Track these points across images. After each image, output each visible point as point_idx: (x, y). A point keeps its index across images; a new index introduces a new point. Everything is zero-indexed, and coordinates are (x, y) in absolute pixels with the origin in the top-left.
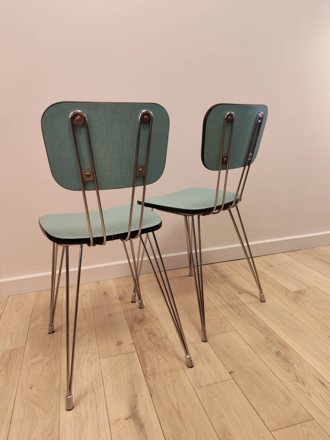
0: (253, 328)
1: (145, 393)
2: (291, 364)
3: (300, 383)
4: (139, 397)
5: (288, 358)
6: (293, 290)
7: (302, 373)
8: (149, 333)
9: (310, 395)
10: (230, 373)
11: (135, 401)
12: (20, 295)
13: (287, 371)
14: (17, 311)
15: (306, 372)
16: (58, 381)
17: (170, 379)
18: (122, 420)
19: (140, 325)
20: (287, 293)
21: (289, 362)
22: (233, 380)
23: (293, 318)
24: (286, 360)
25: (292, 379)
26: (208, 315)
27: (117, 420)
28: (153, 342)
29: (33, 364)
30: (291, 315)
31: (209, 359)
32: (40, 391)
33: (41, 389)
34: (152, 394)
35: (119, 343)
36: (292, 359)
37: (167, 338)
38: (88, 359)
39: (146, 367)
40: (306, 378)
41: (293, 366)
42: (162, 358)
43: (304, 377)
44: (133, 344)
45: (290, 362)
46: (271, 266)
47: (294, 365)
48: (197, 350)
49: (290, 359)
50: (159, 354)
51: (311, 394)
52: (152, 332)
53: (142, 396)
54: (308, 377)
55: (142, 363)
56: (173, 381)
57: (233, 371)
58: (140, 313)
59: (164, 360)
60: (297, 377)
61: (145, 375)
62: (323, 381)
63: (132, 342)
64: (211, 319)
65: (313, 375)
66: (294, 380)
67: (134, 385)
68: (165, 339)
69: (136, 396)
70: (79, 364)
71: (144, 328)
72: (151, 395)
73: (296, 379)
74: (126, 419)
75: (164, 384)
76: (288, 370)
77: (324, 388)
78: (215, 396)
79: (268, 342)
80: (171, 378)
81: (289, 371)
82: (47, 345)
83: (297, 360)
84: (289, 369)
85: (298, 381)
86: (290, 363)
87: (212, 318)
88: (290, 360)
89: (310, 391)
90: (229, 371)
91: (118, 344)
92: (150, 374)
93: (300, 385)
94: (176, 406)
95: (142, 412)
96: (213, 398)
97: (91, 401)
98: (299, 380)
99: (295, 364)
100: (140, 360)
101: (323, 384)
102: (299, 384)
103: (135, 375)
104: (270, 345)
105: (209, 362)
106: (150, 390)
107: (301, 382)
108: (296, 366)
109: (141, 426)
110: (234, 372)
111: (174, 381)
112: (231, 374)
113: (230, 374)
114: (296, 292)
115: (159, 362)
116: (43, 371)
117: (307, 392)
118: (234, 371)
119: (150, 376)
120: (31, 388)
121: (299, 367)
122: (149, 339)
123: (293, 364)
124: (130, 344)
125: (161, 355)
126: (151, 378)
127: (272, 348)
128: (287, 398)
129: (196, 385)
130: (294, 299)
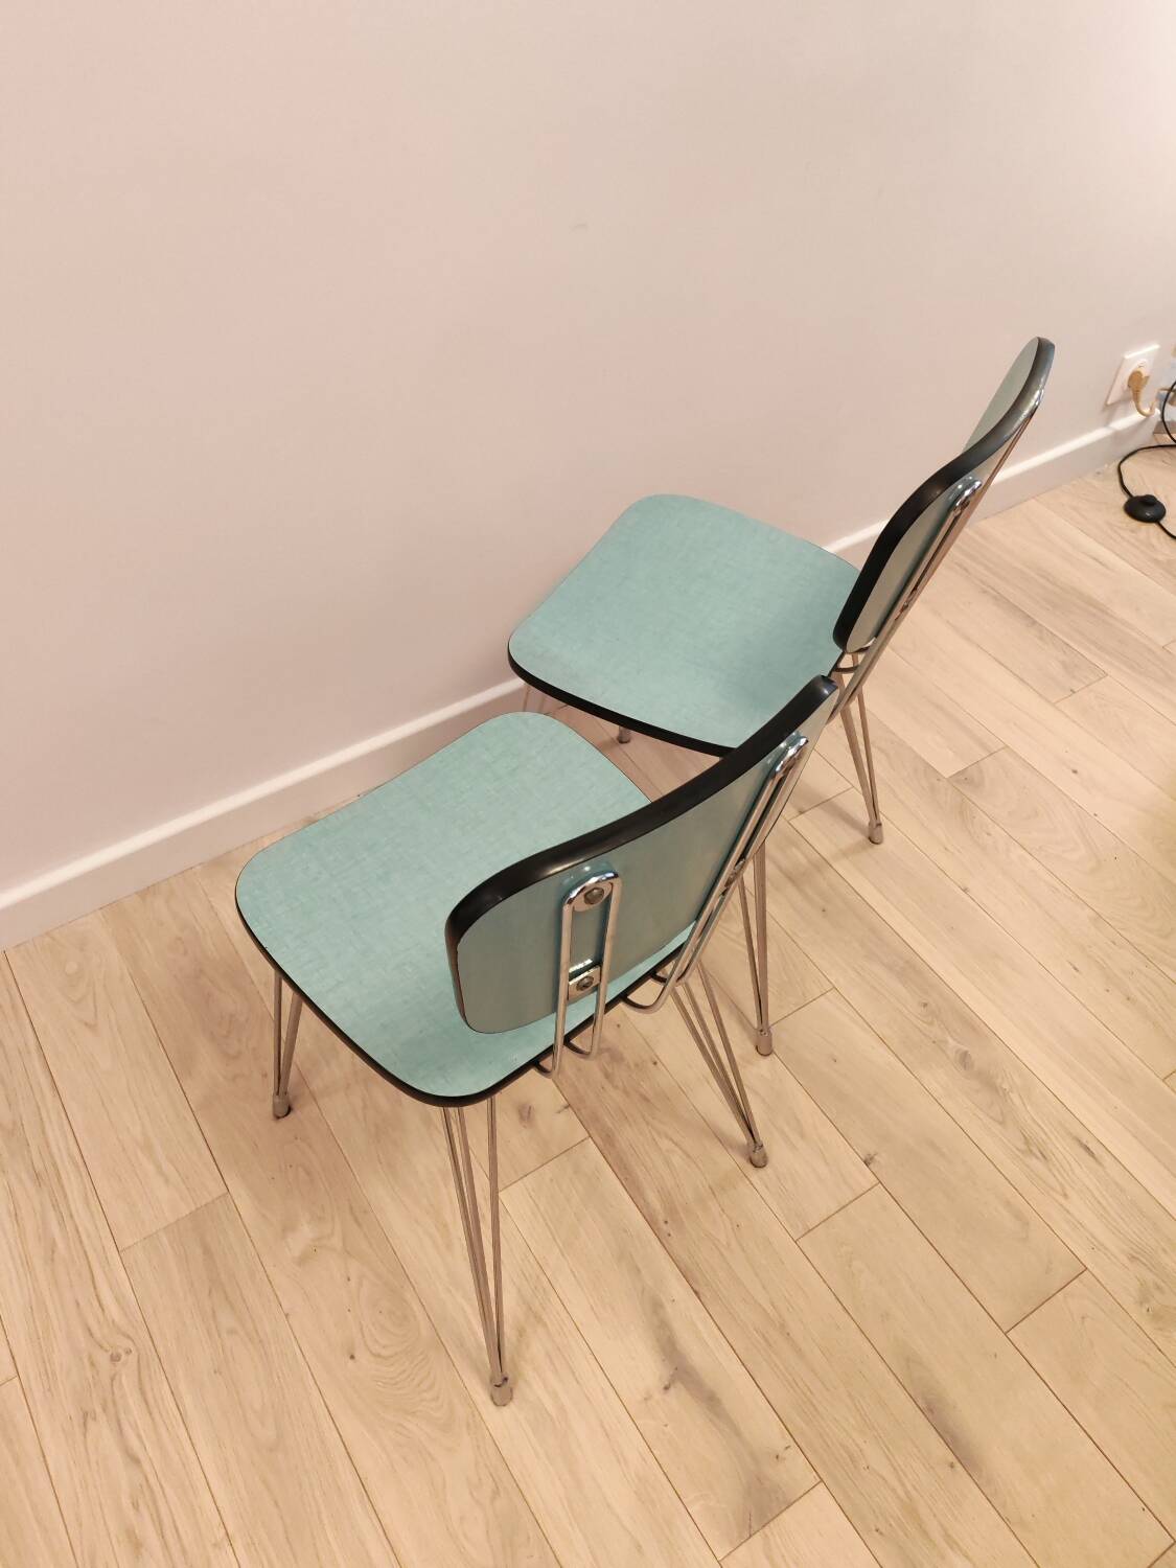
1: (677, 1289)
2: (1005, 1094)
3: (1037, 1158)
4: (669, 1308)
5: (991, 1073)
6: (946, 772)
7: (1034, 1120)
9: (1065, 1196)
10: (867, 1163)
11: (662, 1323)
13: (1001, 1124)
16: (416, 1306)
17: (723, 1221)
18: (657, 1396)
20: (932, 789)
21: (997, 1091)
22: (880, 1184)
23: (971, 902)
24: (990, 1084)
25: (1014, 1149)
27: (645, 1400)
28: (620, 1086)
29: (300, 1261)
30: (965, 891)
31: (798, 1122)
32: (386, 1358)
33: (384, 1353)
34: (697, 1288)
35: (525, 1114)
37: (659, 1063)
39: (641, 1193)
40: (1048, 1135)
41: (1009, 1100)
42: (673, 1146)
43: (1044, 1137)
44: (566, 1107)
45: (999, 1087)
47: (1011, 1095)
49: (997, 1077)
50: (659, 1135)
51: (1069, 1191)
53: (673, 1301)
54: (1051, 1132)
55: (626, 1177)
56: (733, 1229)
57: (872, 1154)
59: (680, 1152)
60: (1027, 1141)
61: (651, 1222)
62: (1085, 1138)
63: (564, 1102)
65: (1059, 1123)
66: (1022, 1152)
67: (637, 1268)
68: (651, 1065)
69: (657, 1306)
70: (445, 1226)
72: (696, 1293)
73: (1024, 1147)
74: (666, 1389)
75: (714, 1244)
76: (1000, 1119)
77: (1092, 1162)
78: (853, 1253)
79: (929, 1019)
80: (724, 1216)
81: (1004, 1123)
82: (301, 1170)
84: (1002, 1113)
85: (1031, 1151)
86: (1001, 1094)
88: (999, 1080)
89: (1063, 1182)
90: (860, 1154)
91: (522, 1118)
92: (664, 1218)
93: (1035, 1163)
94: (770, 1309)
95: (696, 1356)
96: (850, 1260)
97: (548, 1356)
98: (1032, 1148)
99: (1011, 1090)
100: (616, 1167)
101: (1087, 1149)
102: (1035, 1161)
103: (626, 1232)
104: (936, 1031)
105: (803, 1136)
106: (686, 1274)
107: (1039, 1156)
108: (1015, 1097)
109: (710, 1401)
110: (876, 1158)
111: (735, 1227)
112: (871, 1166)
113: (867, 1165)
114: (957, 778)
115: (668, 1163)
116: (349, 1280)
117: (1058, 1187)
118: (875, 1155)
119: (668, 1226)
120: (352, 1357)
121: (1024, 1104)
122: (607, 1076)
123: (1008, 1094)
124: (559, 1108)
125: (667, 1137)
126: (672, 1233)
127: (946, 1042)
128: (1018, 1216)
129: (798, 1226)
130: (958, 816)
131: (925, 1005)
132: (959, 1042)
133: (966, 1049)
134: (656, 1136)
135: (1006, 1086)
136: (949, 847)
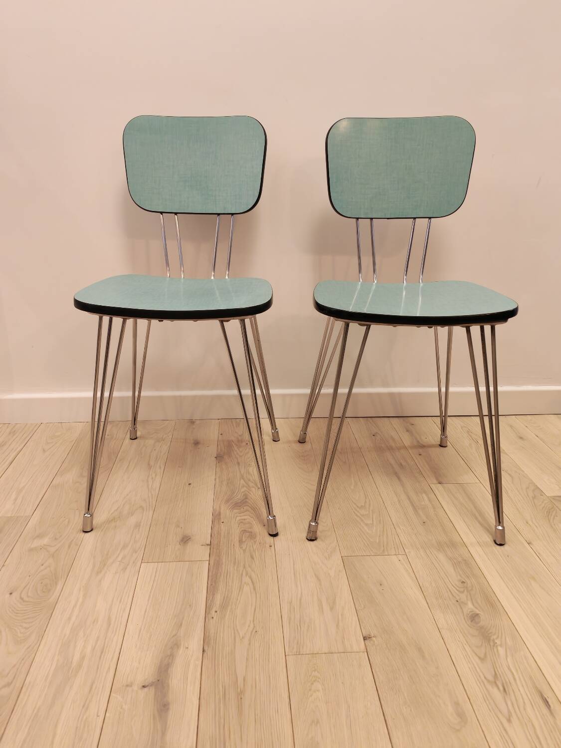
0: (441, 557)
1: (194, 644)
2: (494, 646)
3: (498, 688)
4: (181, 651)
5: (490, 631)
6: (549, 494)
7: (509, 668)
8: (245, 531)
9: (509, 721)
10: (365, 639)
11: (171, 655)
12: (60, 424)
13: (480, 658)
14: (44, 451)
15: (519, 670)
16: (59, 587)
17: (249, 626)
18: (135, 688)
19: (234, 511)
20: (534, 497)
21: (489, 641)
22: (366, 653)
23: (531, 550)
24: (486, 636)
25: (483, 677)
26: (363, 515)
27: (127, 686)
28: (244, 548)
29: (31, 550)
30: (528, 544)
31: (334, 602)
32: (24, 601)
33: (26, 599)
34: (206, 648)
35: (185, 540)
36: (498, 636)
37: (273, 547)
38: (122, 558)
39: (214, 594)
40: (515, 679)
41: (495, 650)
42: (250, 582)
43: (511, 679)
44: (208, 545)
45: (493, 640)
46: (521, 438)
47: (499, 648)
48: (319, 579)
49: (495, 634)
50: (247, 574)
51: (514, 719)
52: (250, 530)
53: (187, 648)
54: (520, 679)
55: (212, 585)
56: (252, 632)
57: (372, 636)
58: (243, 490)
59: (252, 586)
60: (495, 676)
61: (208, 608)
62: (548, 695)
63: (209, 542)
64: (366, 525)
65: (531, 678)
66: (488, 681)
67: (181, 625)
68: (268, 546)
69: (176, 645)
70: (105, 564)
71: (238, 518)
72: (204, 651)
73: (491, 678)
74: (144, 687)
75: (235, 633)
76: (482, 656)
77: (545, 710)
78: (319, 678)
79: (462, 590)
80: (252, 624)
81: (482, 660)
82: (67, 520)
83: (507, 639)
84: (485, 654)
85: (495, 683)
86: (492, 644)
87: (370, 522)
88: (495, 637)
89: (512, 711)
90: (364, 633)
91: (182, 540)
92: (217, 609)
93: (497, 694)
94: (240, 680)
95: (175, 679)
96: (315, 681)
97: (98, 638)
98: (497, 682)
99: (501, 645)
100: (210, 578)
101: (546, 702)
102: (495, 690)
103: (190, 606)
104: (463, 597)
105: (331, 609)
106: (206, 640)
107: (501, 688)
108: (501, 651)
109: (163, 707)
110: (374, 639)
111: (255, 631)
112: (366, 641)
113: (364, 640)
114: (554, 498)
115: (241, 588)
116: (42, 565)
117: (505, 711)
118: (374, 637)
119: (216, 614)
120: (11, 594)
121: (507, 656)
122: (241, 542)
123: (497, 647)
124: (204, 544)
125: (250, 577)
126: (215, 618)
127: (466, 604)
128: (461, 715)
129: (293, 648)
130: (545, 513)
131: (463, 582)
132: (476, 608)
133: (478, 612)
134: (244, 574)
135: (498, 642)
136: (530, 523)
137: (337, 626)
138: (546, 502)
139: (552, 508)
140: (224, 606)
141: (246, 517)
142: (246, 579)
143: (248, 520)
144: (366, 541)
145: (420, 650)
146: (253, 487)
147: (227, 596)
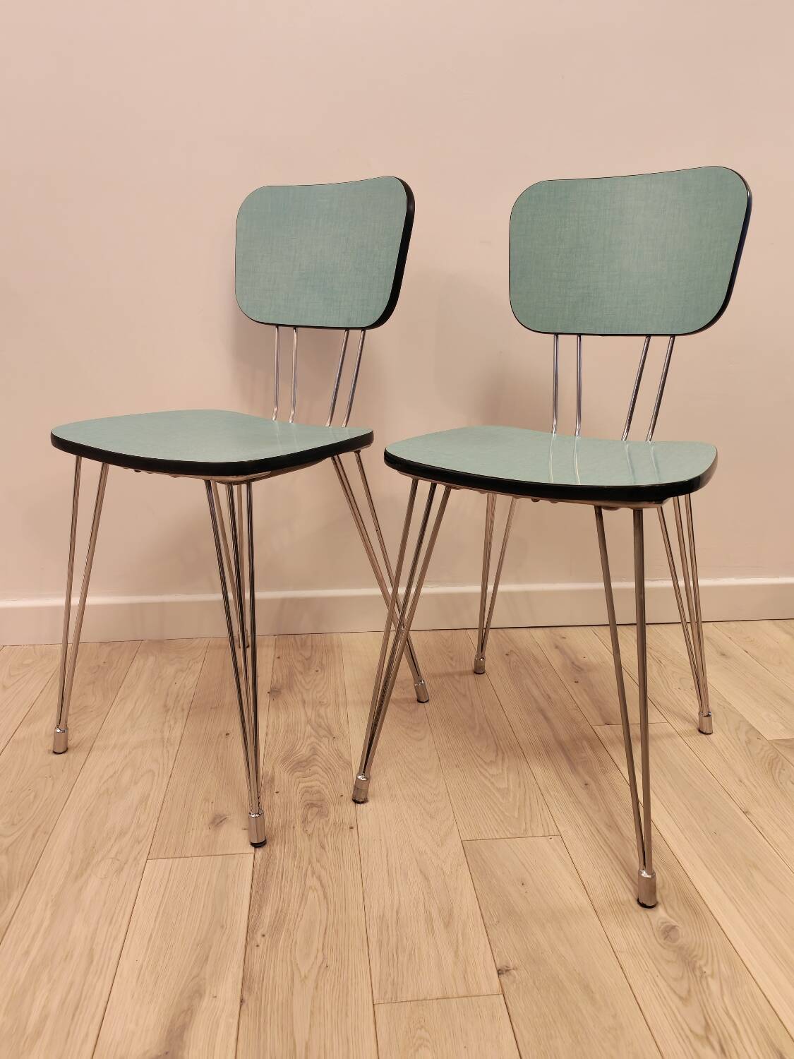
1: (227, 990)
2: (701, 977)
3: (713, 1048)
4: (206, 1001)
5: (695, 953)
6: (769, 736)
7: (728, 1014)
8: (311, 805)
10: (500, 972)
11: (189, 1009)
12: (32, 647)
13: (681, 998)
15: (742, 1014)
16: (13, 903)
17: (316, 957)
19: (295, 774)
20: (749, 742)
21: (694, 969)
22: (502, 996)
23: (749, 823)
24: (688, 961)
26: (493, 776)
28: (310, 832)
30: (744, 812)
31: (451, 915)
34: (246, 997)
35: (218, 821)
36: (707, 962)
37: (355, 828)
38: (117, 853)
39: (260, 908)
40: (737, 1032)
41: (704, 983)
42: (318, 886)
43: (732, 1030)
45: (700, 968)
46: (723, 655)
47: (709, 979)
48: (426, 879)
49: (700, 959)
50: (313, 873)
52: (319, 803)
53: (216, 997)
54: (746, 1031)
55: (258, 891)
56: (320, 967)
57: (512, 967)
58: (309, 741)
59: (320, 892)
60: (707, 1027)
61: (250, 930)
64: (498, 790)
65: (763, 1029)
66: (696, 1035)
67: (207, 957)
68: (347, 827)
69: (198, 993)
70: (89, 864)
71: (301, 785)
72: (242, 1001)
73: (700, 1031)
75: (292, 971)
76: (684, 994)
78: (428, 1041)
80: (320, 954)
81: (685, 1000)
82: (33, 794)
83: (722, 966)
84: (689, 991)
85: (707, 1038)
86: (698, 973)
87: (503, 785)
88: (702, 962)
90: (498, 963)
91: (213, 822)
92: (265, 932)
94: (300, 1048)
96: (420, 1046)
97: (72, 984)
98: (710, 1038)
99: (712, 976)
100: (255, 882)
102: (709, 1050)
103: (222, 927)
105: (447, 925)
106: (246, 982)
107: (718, 1048)
108: (714, 986)
110: (514, 972)
111: (325, 965)
112: (503, 978)
113: (499, 974)
114: (778, 742)
115: (303, 896)
118: (514, 969)
119: (263, 939)
121: (722, 995)
122: (305, 821)
123: (706, 978)
125: (319, 878)
126: (261, 946)
129: (386, 993)
130: (767, 765)
132: (671, 917)
133: (674, 922)
134: (309, 873)
135: (707, 970)
136: (745, 781)
137: (456, 953)
138: (766, 748)
139: (777, 758)
140: (276, 928)
141: (313, 783)
142: (312, 881)
143: (316, 788)
144: (499, 816)
145: (586, 988)
146: (325, 736)
147: (282, 910)
